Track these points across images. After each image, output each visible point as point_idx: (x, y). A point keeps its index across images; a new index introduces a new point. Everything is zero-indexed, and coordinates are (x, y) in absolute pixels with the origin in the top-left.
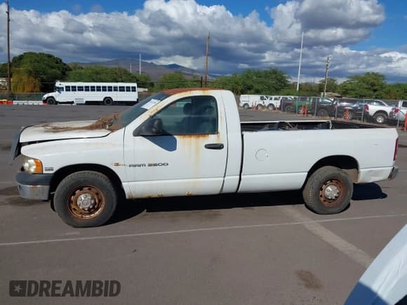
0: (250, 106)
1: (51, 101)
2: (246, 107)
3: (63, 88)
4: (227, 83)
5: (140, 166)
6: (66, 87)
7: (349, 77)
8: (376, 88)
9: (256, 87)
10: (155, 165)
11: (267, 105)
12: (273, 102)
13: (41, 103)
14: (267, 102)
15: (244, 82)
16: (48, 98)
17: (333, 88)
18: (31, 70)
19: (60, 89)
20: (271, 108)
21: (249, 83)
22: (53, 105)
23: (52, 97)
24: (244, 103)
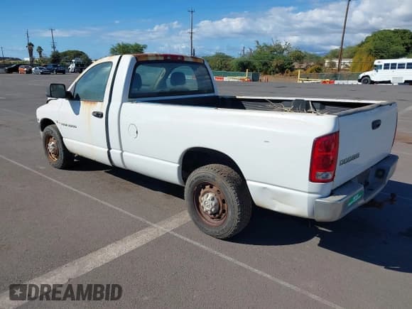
1: (366, 80)
3: (381, 66)
6: (385, 65)
13: (356, 82)
16: (363, 77)
18: (372, 48)
19: (377, 68)
22: (368, 85)
23: (368, 76)
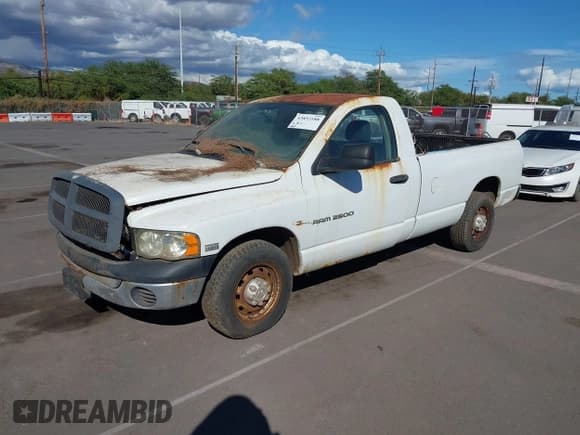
0: (141, 117)
2: (133, 119)
4: (82, 81)
5: (324, 221)
7: (252, 75)
8: (287, 89)
9: (131, 87)
10: (340, 216)
11: (169, 115)
12: (178, 111)
14: (169, 112)
15: (109, 80)
17: (230, 88)
20: (176, 120)
21: (118, 80)
24: (128, 113)
